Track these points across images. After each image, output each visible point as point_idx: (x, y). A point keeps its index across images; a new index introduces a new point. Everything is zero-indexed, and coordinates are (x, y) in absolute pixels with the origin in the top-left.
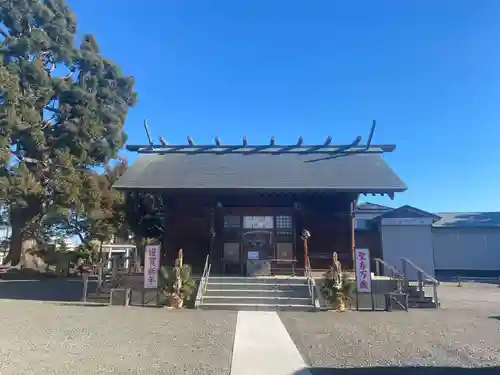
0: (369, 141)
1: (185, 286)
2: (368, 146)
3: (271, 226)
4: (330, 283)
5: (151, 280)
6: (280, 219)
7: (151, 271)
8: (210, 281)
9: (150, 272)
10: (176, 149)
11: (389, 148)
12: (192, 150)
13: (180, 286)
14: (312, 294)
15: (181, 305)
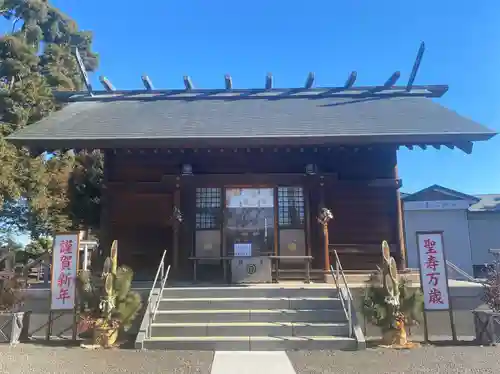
0: (412, 80)
1: (122, 306)
2: (409, 88)
3: (270, 204)
4: (379, 295)
5: (64, 295)
6: (283, 191)
7: (63, 280)
8: (166, 294)
9: (61, 281)
10: (125, 96)
11: (438, 91)
12: (151, 95)
13: (112, 306)
14: (348, 315)
15: (112, 341)
